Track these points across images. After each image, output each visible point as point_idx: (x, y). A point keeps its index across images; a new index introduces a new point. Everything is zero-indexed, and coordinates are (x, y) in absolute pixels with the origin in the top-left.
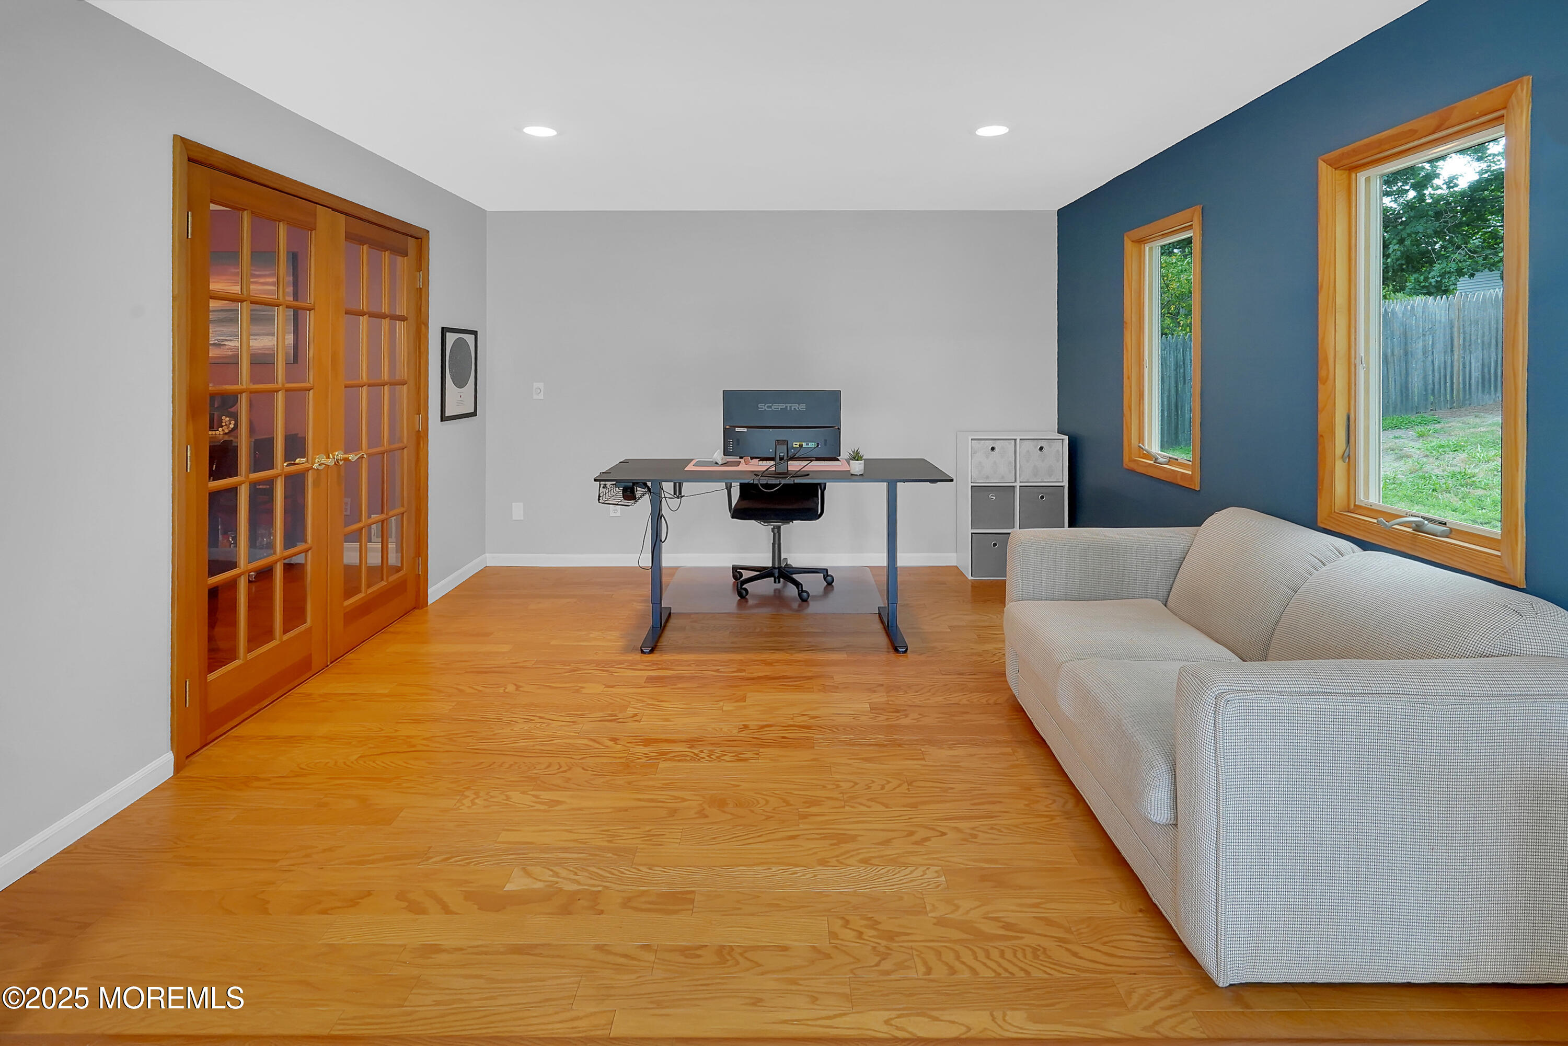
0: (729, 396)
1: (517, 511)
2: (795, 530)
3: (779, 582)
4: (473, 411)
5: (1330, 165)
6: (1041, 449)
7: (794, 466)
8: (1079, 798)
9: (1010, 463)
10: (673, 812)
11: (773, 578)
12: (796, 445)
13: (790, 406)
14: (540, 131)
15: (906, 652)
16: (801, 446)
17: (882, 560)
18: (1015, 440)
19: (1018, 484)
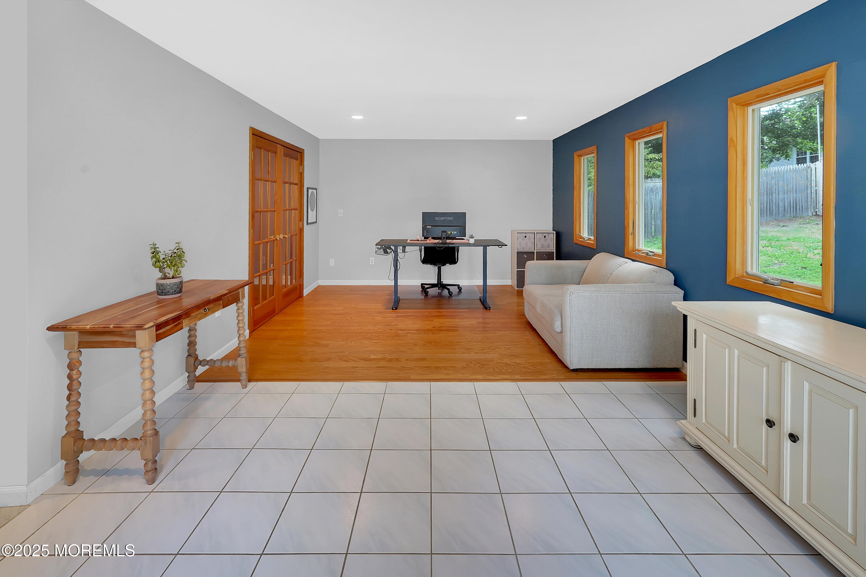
0: (425, 215)
1: (332, 262)
2: (447, 269)
3: (440, 289)
4: (315, 221)
5: (628, 138)
6: (545, 237)
7: (448, 241)
8: (544, 341)
9: (532, 242)
10: (416, 344)
11: (438, 288)
12: (449, 233)
13: (447, 219)
14: (358, 117)
15: (490, 309)
16: (451, 233)
17: (481, 283)
18: (534, 233)
19: (535, 251)
